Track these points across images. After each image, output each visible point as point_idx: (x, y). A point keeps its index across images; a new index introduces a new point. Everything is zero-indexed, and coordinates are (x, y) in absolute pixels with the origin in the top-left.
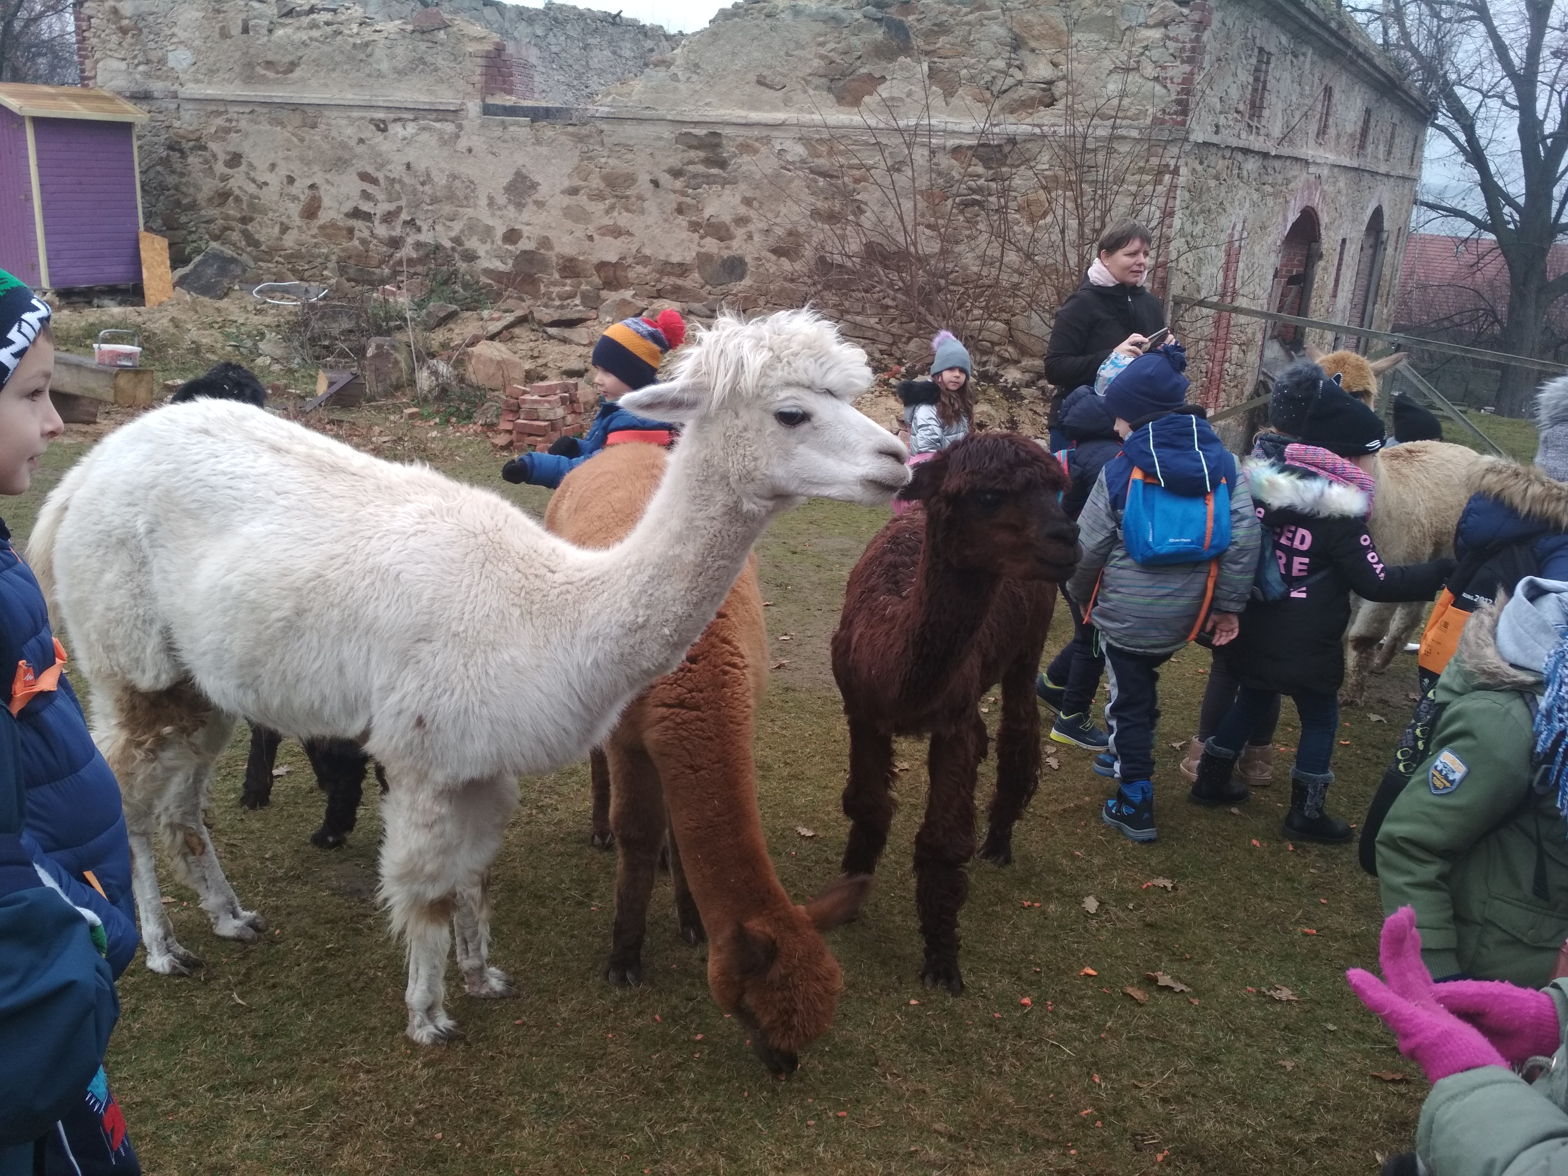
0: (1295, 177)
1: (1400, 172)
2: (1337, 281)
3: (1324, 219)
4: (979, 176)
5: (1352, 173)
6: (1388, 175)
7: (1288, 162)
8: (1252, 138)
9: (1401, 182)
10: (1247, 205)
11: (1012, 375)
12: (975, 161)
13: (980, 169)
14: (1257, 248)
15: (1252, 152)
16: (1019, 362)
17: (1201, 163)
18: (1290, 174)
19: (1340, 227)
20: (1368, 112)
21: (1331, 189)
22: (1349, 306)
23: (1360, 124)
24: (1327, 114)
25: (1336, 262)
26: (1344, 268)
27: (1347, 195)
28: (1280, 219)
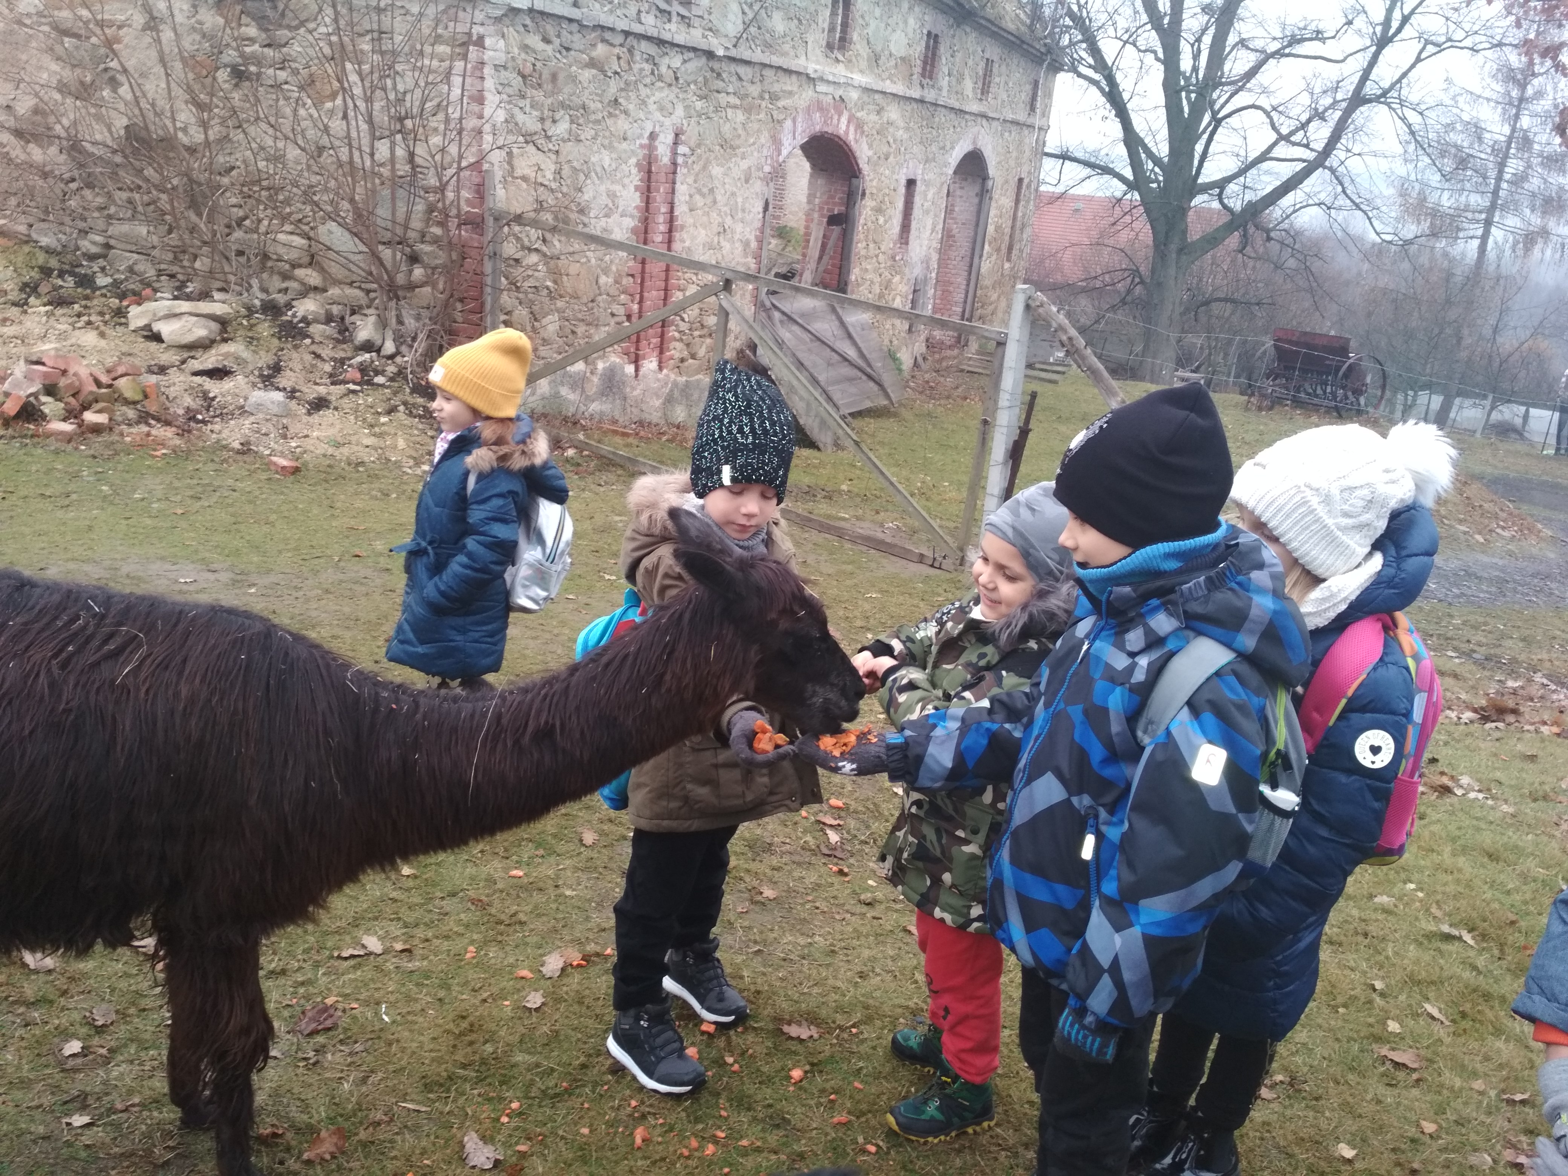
0: (791, 93)
1: (1010, 116)
2: (906, 227)
3: (863, 152)
4: (252, 40)
5: (915, 105)
6: (984, 116)
7: (768, 73)
8: (673, 26)
9: (1014, 128)
10: (680, 111)
11: (308, 306)
12: (245, 19)
13: (252, 31)
14: (716, 171)
15: (674, 45)
16: (325, 290)
17: (546, 40)
18: (776, 87)
19: (901, 166)
20: (933, 39)
21: (873, 117)
22: (935, 257)
23: (919, 49)
24: (845, 25)
25: (900, 204)
26: (917, 212)
27: (907, 129)
28: (765, 137)
